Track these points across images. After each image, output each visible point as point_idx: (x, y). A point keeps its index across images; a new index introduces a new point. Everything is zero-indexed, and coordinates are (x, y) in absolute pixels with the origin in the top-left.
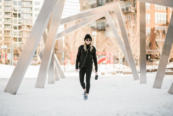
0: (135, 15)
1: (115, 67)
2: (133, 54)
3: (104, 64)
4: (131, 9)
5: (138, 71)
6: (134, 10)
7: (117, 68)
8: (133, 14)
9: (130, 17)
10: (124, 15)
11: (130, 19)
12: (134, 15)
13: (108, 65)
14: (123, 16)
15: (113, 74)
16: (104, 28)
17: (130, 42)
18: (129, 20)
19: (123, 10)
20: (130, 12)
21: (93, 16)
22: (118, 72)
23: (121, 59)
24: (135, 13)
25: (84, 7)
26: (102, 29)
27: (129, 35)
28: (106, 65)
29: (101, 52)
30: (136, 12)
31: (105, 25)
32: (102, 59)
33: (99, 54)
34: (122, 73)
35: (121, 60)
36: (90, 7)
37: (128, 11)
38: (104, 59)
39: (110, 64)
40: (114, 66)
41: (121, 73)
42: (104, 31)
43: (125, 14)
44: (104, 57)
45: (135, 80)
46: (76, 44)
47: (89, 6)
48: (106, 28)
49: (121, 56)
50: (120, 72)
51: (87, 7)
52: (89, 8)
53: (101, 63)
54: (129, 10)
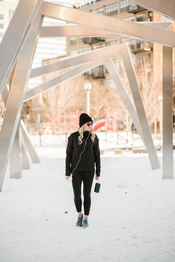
0: (151, 55)
1: (119, 137)
2: (147, 117)
3: (102, 131)
4: (144, 46)
5: (156, 147)
6: (149, 48)
7: (122, 138)
8: (147, 53)
9: (142, 58)
10: (133, 54)
11: (143, 60)
12: (149, 55)
13: (110, 133)
14: (132, 56)
15: (117, 152)
16: (103, 74)
17: (143, 99)
18: (141, 62)
19: (132, 47)
20: (143, 51)
21: (85, 63)
22: (125, 149)
23: (129, 125)
24: (151, 52)
25: (72, 41)
26: (100, 76)
27: (142, 88)
28: (106, 134)
29: (98, 112)
30: (152, 50)
31: (105, 70)
32: (99, 124)
33: (95, 116)
34: (132, 151)
35: (129, 127)
36: (82, 42)
37: (139, 49)
38: (103, 124)
39: (112, 131)
40: (118, 135)
41: (130, 151)
42: (102, 79)
43: (135, 53)
44: (102, 121)
45: (153, 168)
46: (59, 102)
47: (80, 41)
48: (106, 75)
49: (129, 121)
50: (127, 149)
51: (77, 42)
52: (80, 43)
53: (99, 130)
54: (142, 47)
